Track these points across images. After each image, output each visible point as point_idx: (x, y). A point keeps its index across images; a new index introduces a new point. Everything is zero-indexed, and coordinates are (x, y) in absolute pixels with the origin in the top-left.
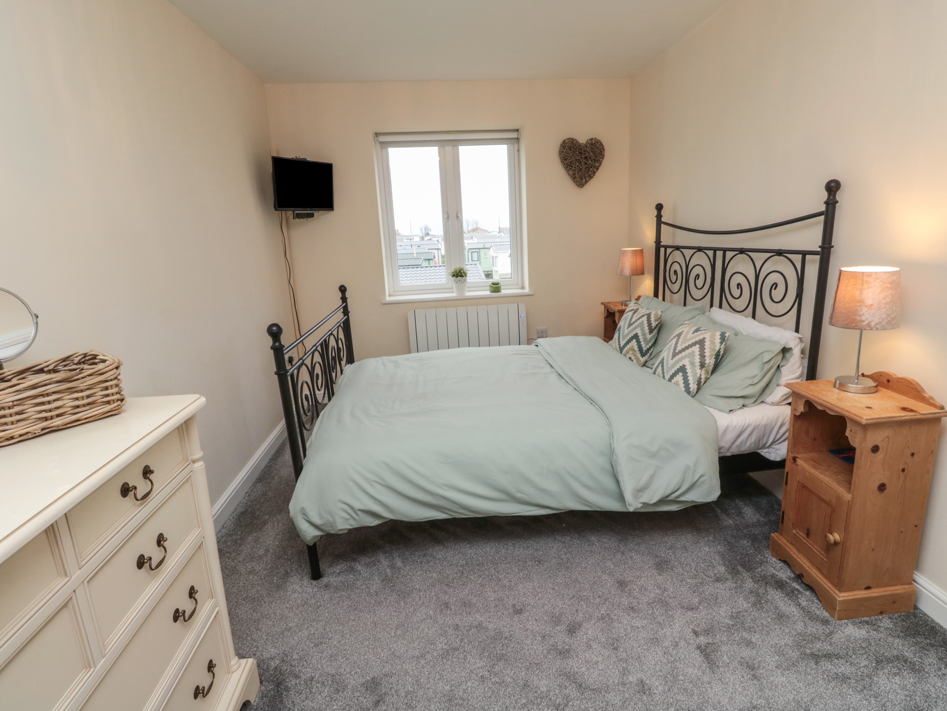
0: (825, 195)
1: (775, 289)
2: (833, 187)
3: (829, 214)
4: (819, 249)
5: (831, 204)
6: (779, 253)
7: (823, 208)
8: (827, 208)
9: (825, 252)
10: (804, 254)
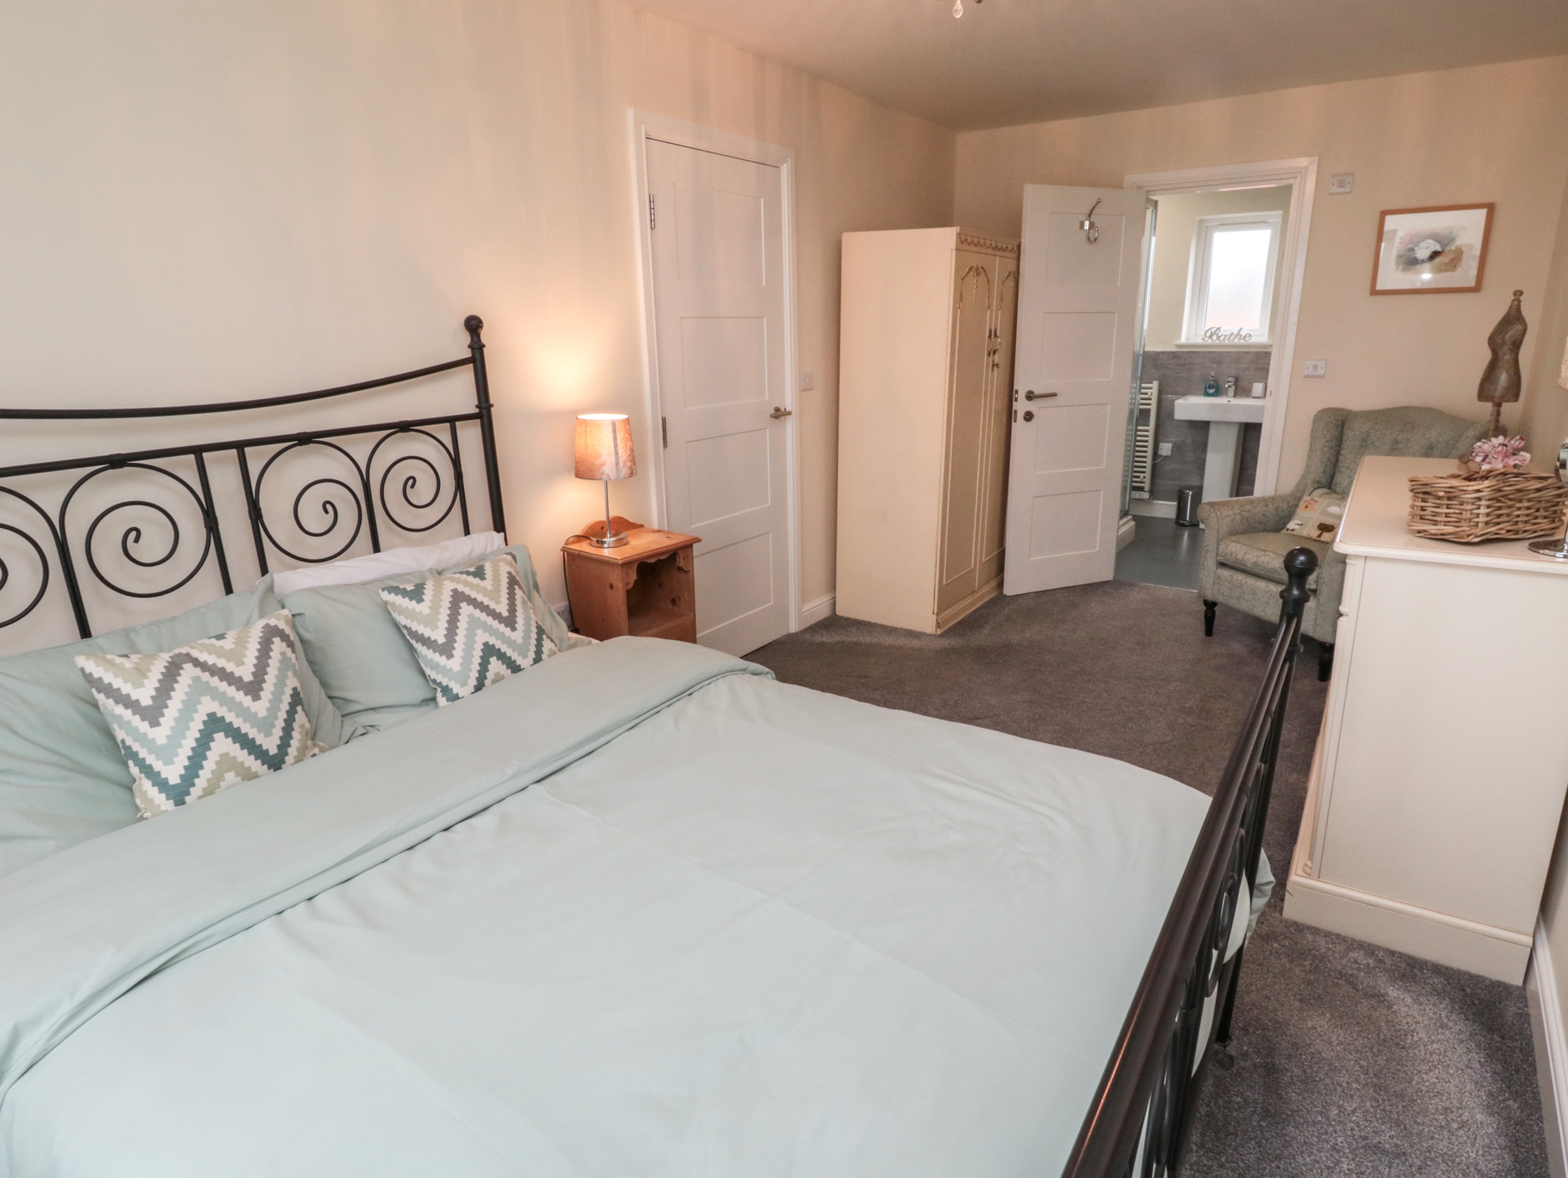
0: (465, 338)
1: (412, 487)
2: (473, 325)
3: (477, 359)
4: (477, 411)
5: (477, 347)
6: (404, 427)
7: (467, 354)
8: (473, 353)
9: (484, 414)
10: (452, 420)
